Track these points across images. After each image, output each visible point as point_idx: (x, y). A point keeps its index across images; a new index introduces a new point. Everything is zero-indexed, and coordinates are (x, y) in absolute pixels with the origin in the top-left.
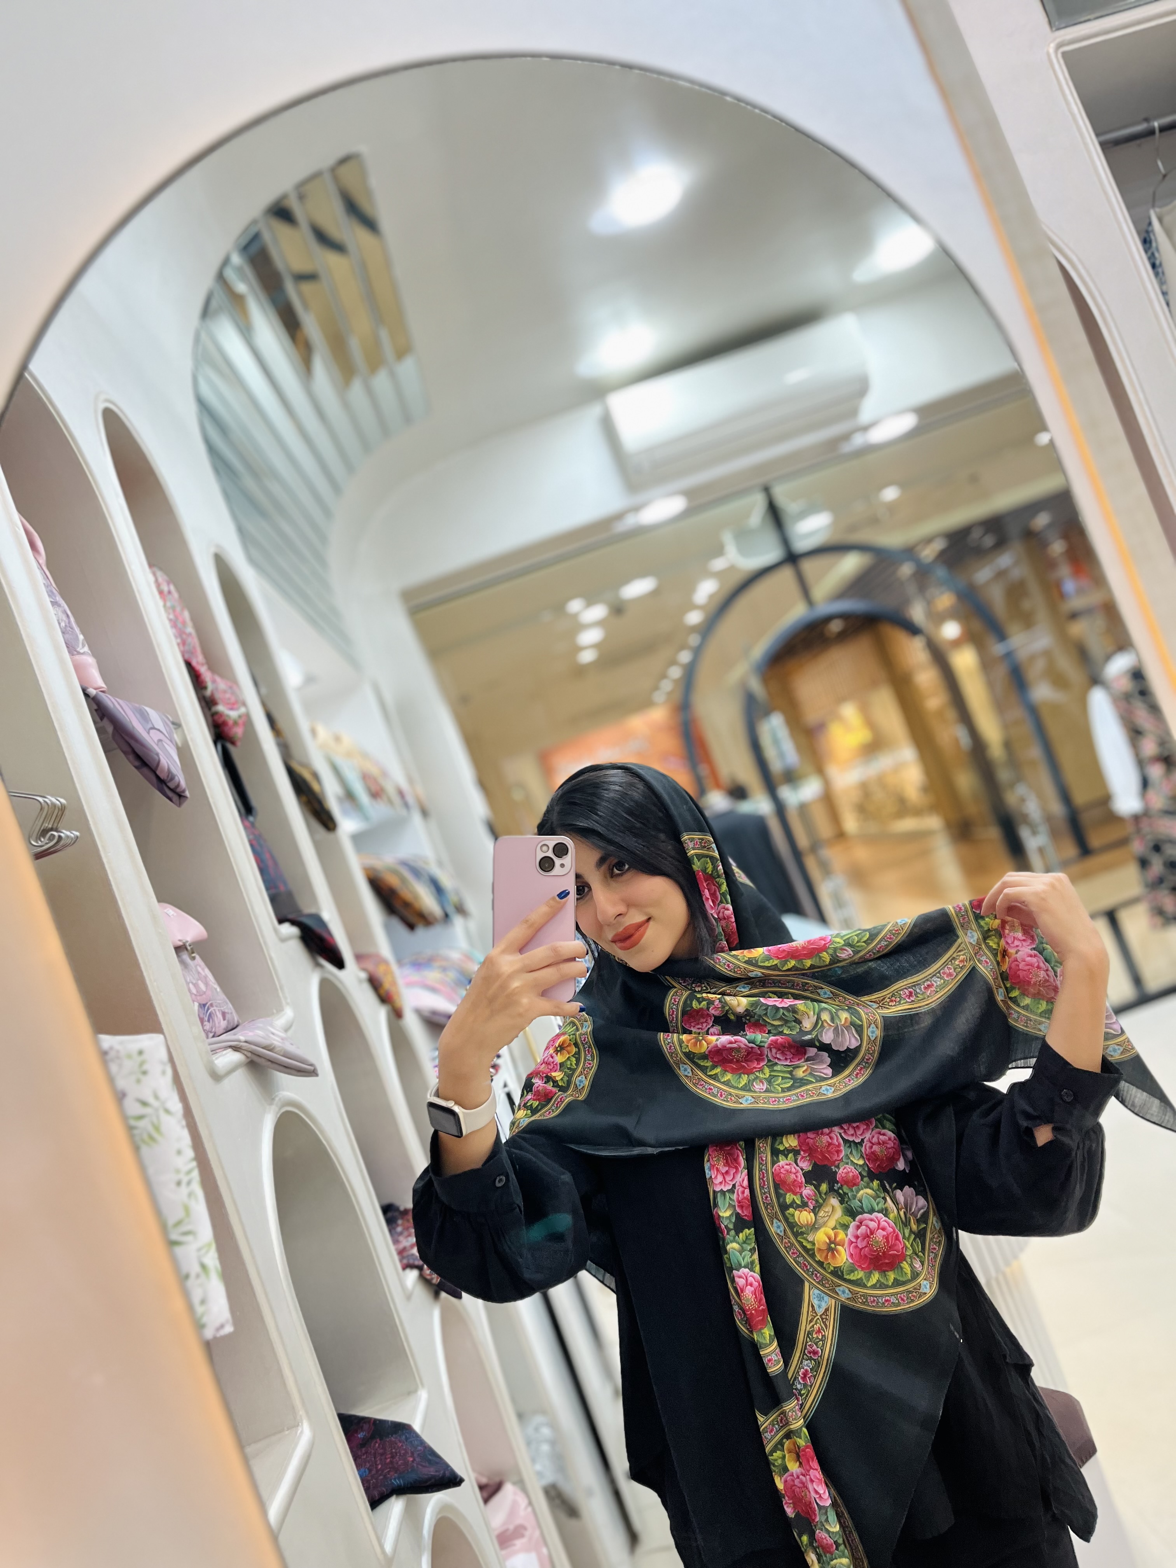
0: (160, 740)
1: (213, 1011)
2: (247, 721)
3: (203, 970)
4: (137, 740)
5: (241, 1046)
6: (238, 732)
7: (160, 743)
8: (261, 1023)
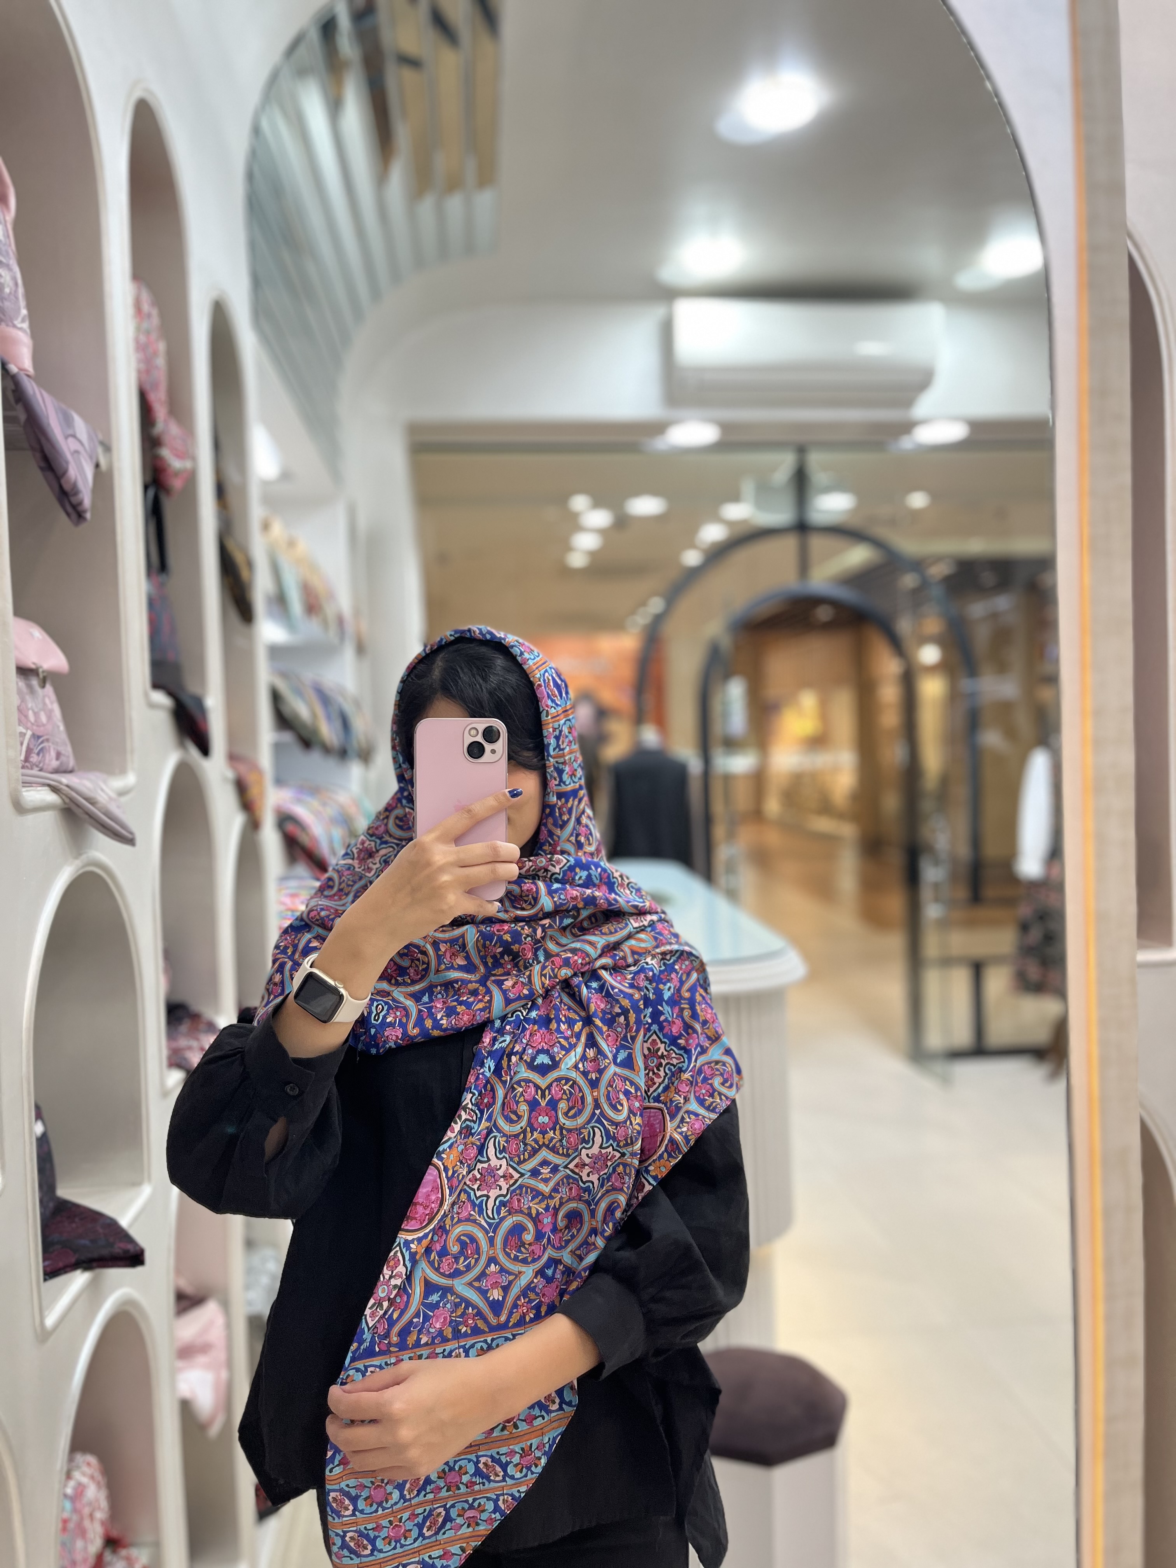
0: (77, 452)
1: (47, 748)
2: (191, 478)
3: (52, 703)
4: (48, 439)
5: (61, 789)
6: (177, 484)
7: (76, 455)
8: (93, 776)
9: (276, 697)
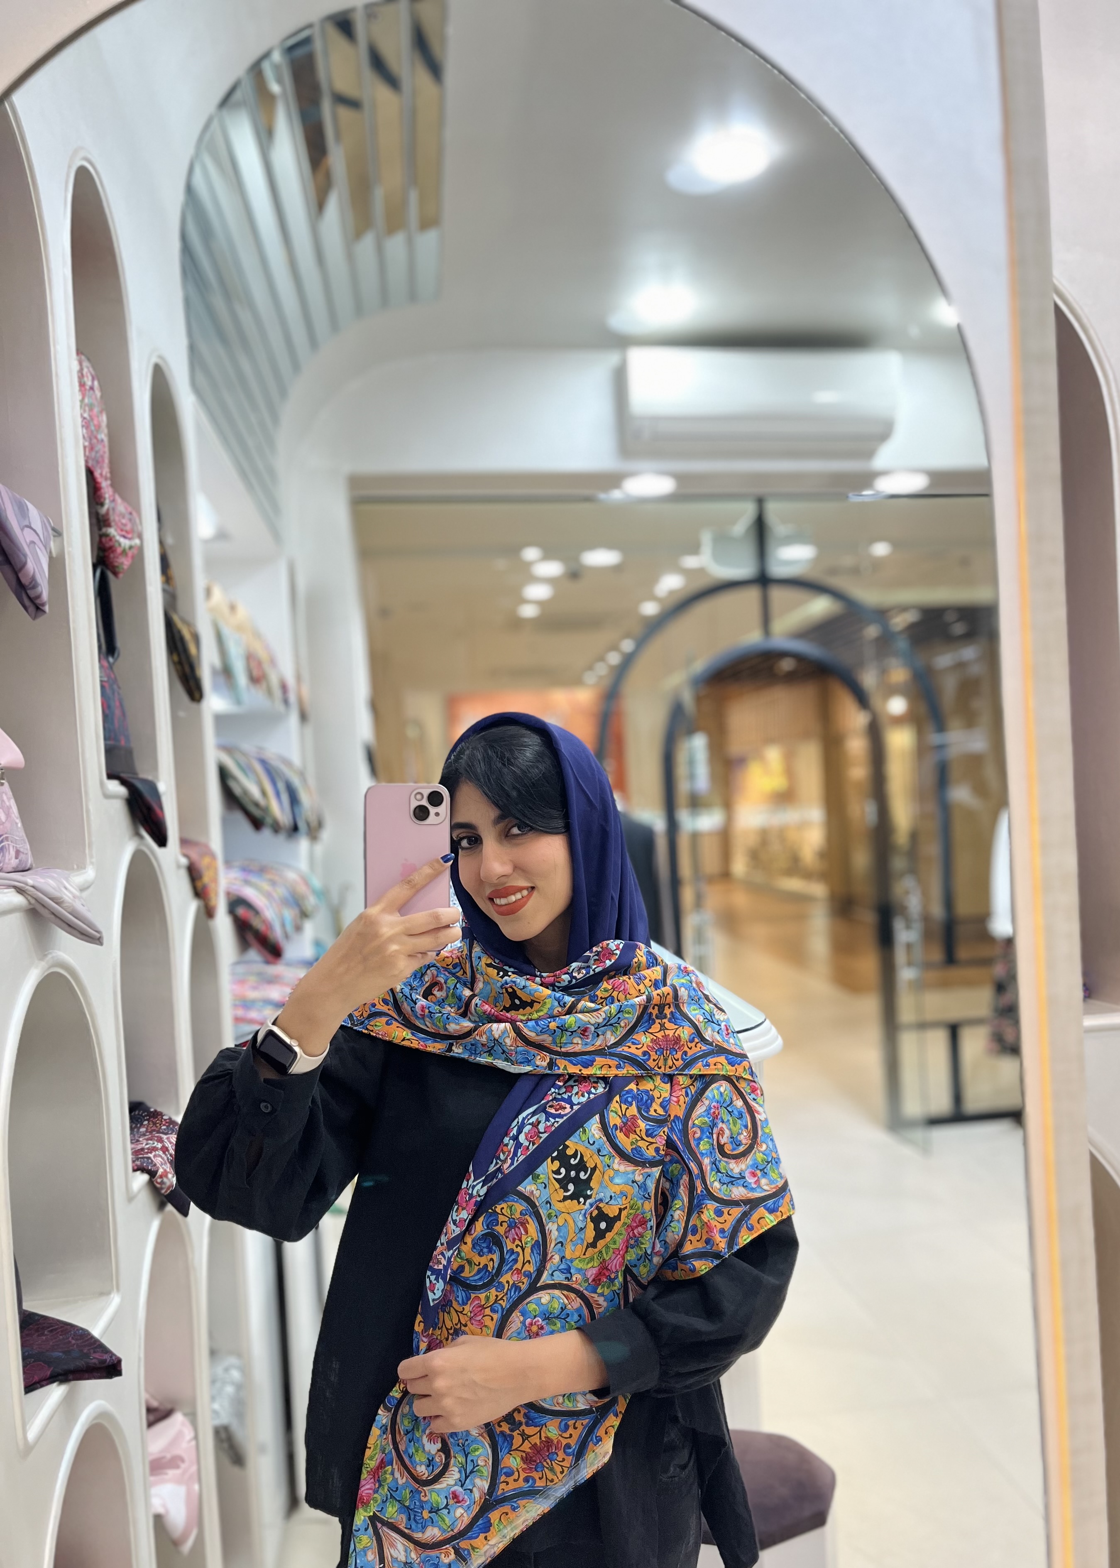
1: (7, 846)
2: (139, 555)
3: (9, 799)
5: (27, 890)
6: (124, 563)
7: (32, 545)
8: (56, 873)
9: (224, 774)
